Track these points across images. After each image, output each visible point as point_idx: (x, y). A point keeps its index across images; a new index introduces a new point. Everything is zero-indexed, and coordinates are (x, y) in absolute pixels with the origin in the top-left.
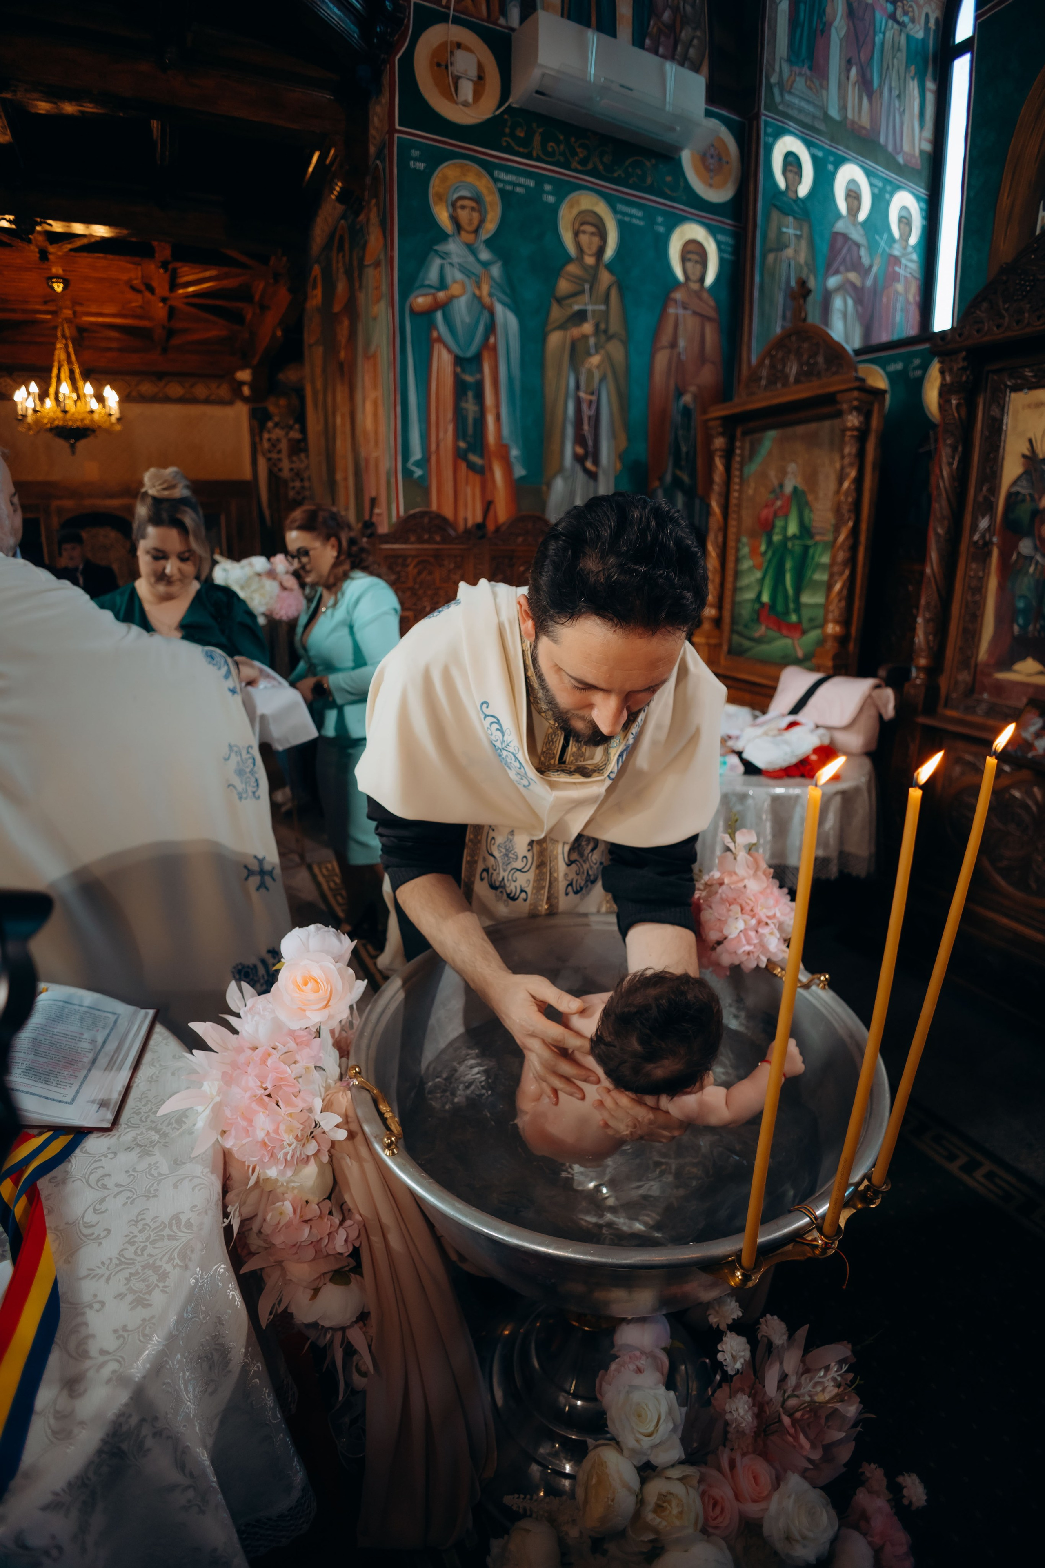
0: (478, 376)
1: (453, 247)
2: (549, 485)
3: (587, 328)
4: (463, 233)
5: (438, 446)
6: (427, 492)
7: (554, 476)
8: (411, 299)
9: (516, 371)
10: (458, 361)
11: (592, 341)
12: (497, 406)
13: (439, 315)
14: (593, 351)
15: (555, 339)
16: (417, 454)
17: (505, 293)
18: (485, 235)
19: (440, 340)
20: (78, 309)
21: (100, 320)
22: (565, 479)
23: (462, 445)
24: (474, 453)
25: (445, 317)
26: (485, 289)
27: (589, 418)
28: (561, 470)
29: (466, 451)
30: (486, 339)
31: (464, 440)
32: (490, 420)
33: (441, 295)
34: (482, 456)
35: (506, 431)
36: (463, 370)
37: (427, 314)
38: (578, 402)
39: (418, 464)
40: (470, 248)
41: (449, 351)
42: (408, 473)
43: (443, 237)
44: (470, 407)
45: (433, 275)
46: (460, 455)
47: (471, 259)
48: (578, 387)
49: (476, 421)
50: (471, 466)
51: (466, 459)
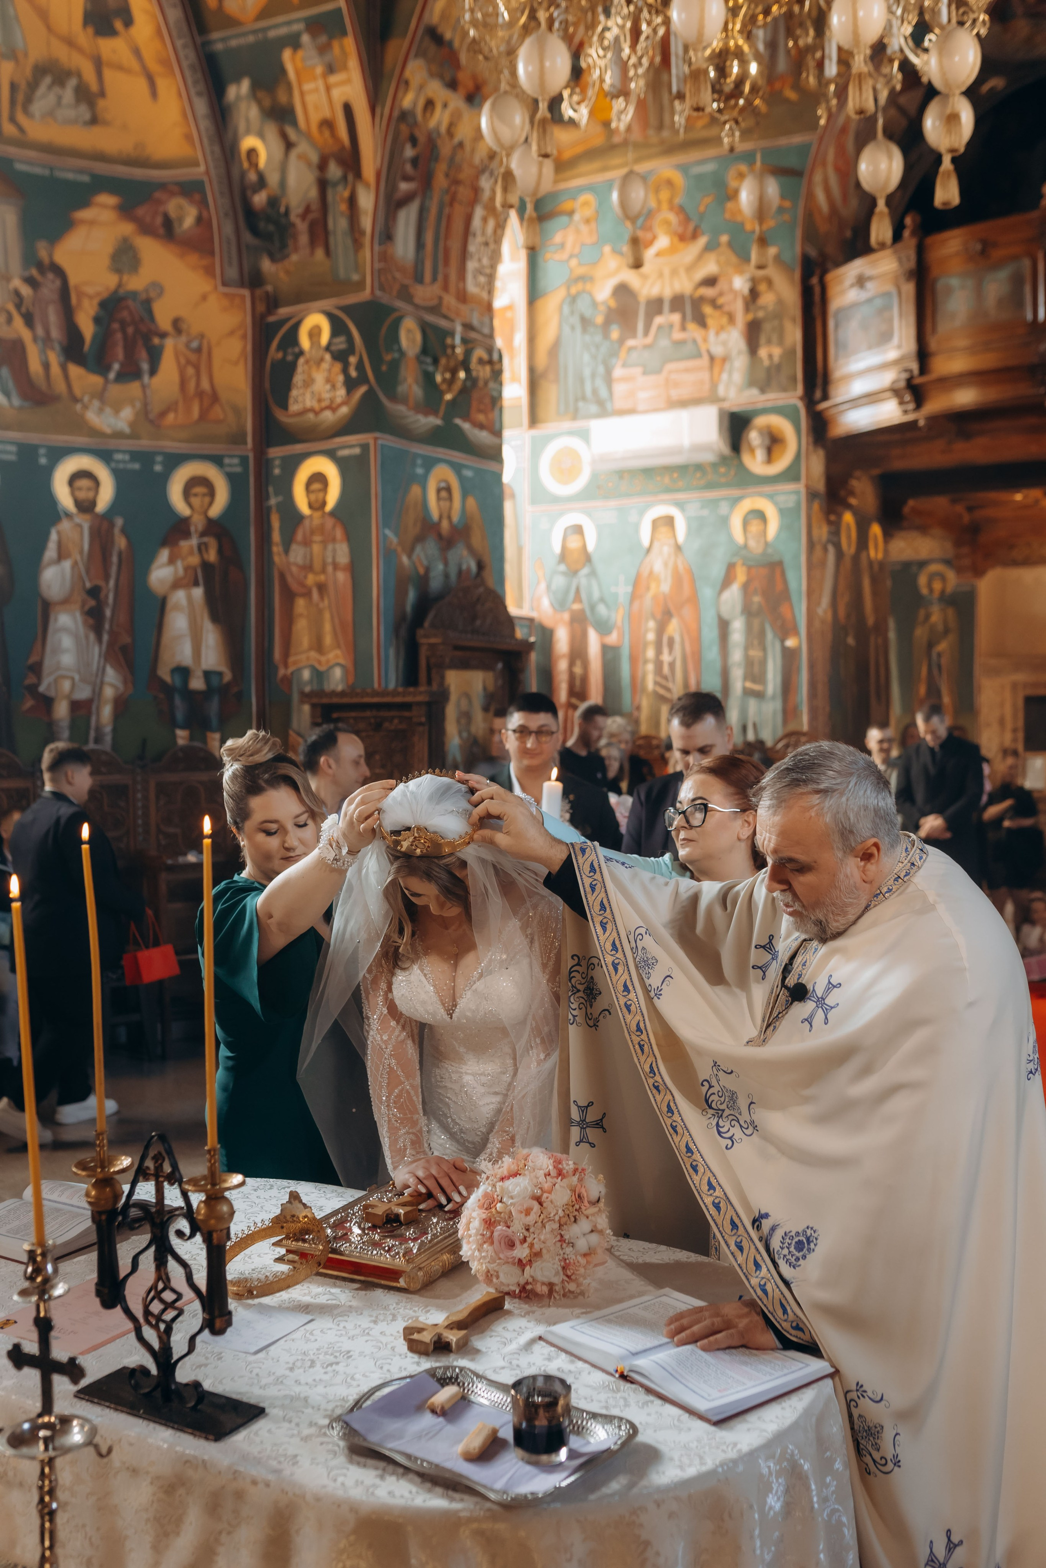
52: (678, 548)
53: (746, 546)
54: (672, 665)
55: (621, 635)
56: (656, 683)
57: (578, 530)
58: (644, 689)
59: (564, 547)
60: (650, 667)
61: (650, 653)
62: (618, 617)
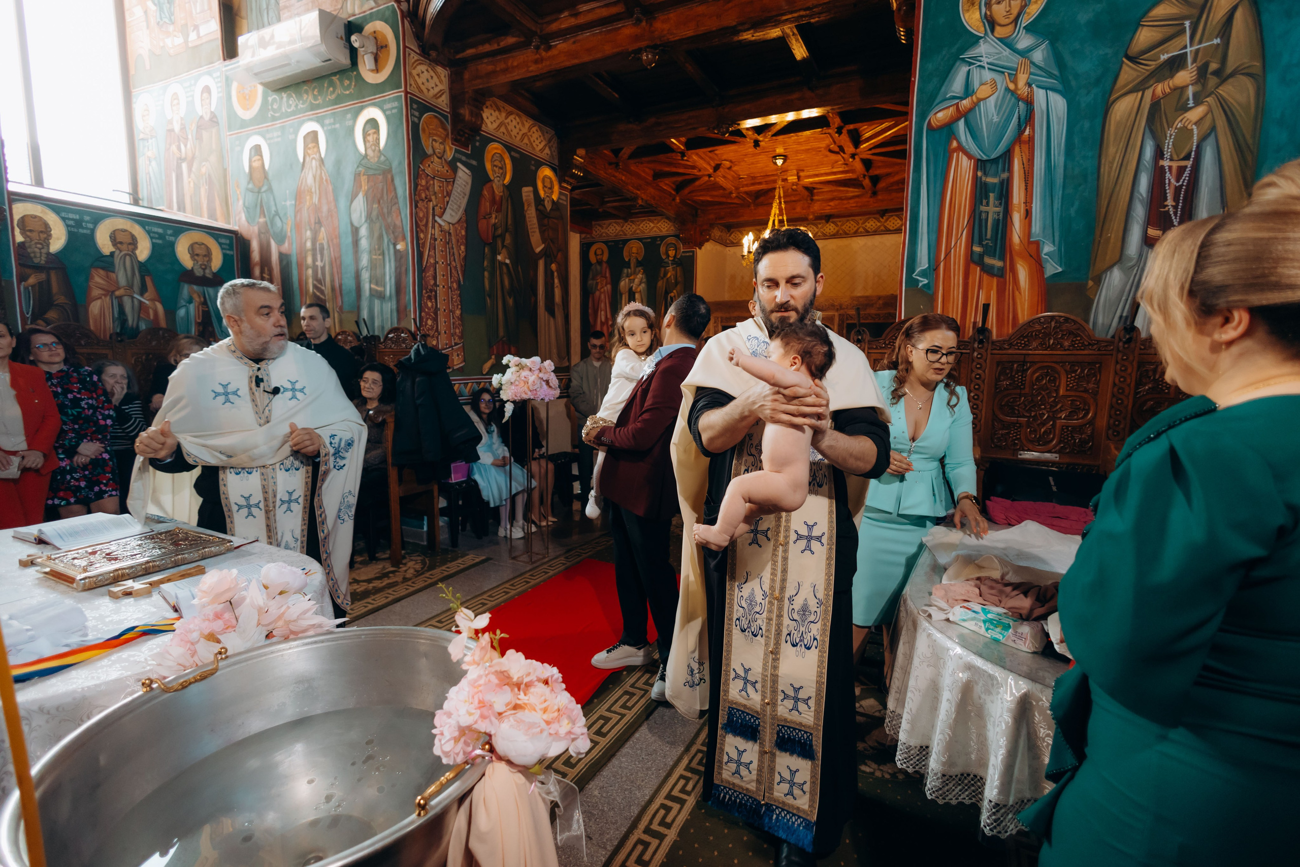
0: (1005, 175)
1: (986, 50)
2: (1098, 280)
3: (1184, 77)
4: (998, 28)
5: (948, 254)
6: (932, 299)
7: (1110, 267)
8: (931, 115)
9: (1059, 158)
10: (980, 164)
11: (1190, 91)
12: (1028, 202)
13: (961, 123)
14: (1191, 103)
15: (1123, 107)
16: (923, 262)
17: (1050, 75)
18: (1025, 21)
19: (961, 148)
20: (802, 174)
21: (817, 179)
22: (1127, 271)
23: (977, 249)
24: (993, 256)
25: (967, 124)
26: (1022, 79)
27: (1178, 190)
28: (1120, 259)
29: (981, 256)
30: (1021, 132)
31: (980, 244)
32: (1017, 218)
33: (966, 103)
34: (1002, 258)
35: (1036, 228)
36: (985, 174)
37: (948, 127)
38: (1159, 174)
39: (924, 274)
40: (1007, 42)
41: (970, 156)
42: (912, 282)
43: (975, 40)
44: (992, 209)
45: (957, 85)
46: (972, 259)
47: (1007, 52)
48: (1159, 153)
49: (997, 222)
50: (987, 270)
51: (981, 263)
52: (322, 161)
53: (366, 155)
54: (323, 268)
55: (291, 244)
56: (315, 286)
57: (257, 149)
58: (307, 291)
59: (251, 167)
60: (310, 272)
61: (309, 260)
62: (289, 229)
